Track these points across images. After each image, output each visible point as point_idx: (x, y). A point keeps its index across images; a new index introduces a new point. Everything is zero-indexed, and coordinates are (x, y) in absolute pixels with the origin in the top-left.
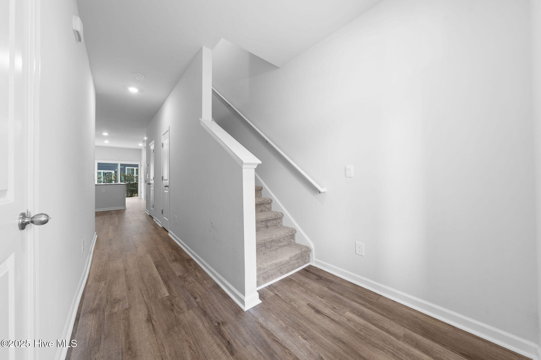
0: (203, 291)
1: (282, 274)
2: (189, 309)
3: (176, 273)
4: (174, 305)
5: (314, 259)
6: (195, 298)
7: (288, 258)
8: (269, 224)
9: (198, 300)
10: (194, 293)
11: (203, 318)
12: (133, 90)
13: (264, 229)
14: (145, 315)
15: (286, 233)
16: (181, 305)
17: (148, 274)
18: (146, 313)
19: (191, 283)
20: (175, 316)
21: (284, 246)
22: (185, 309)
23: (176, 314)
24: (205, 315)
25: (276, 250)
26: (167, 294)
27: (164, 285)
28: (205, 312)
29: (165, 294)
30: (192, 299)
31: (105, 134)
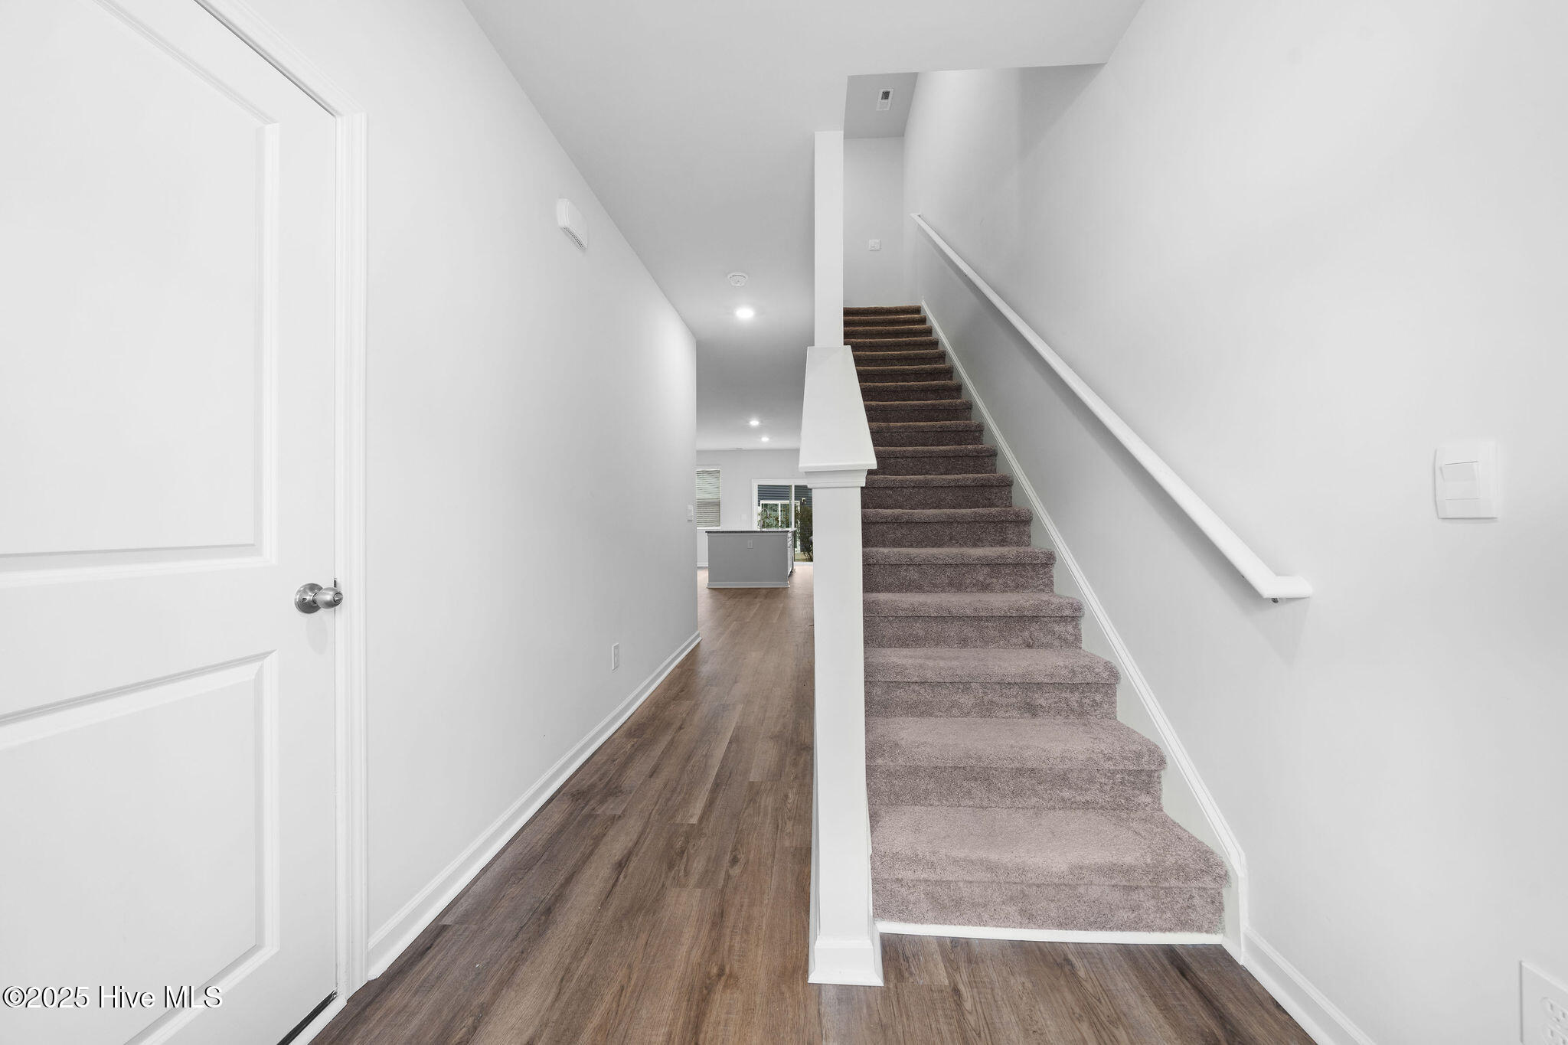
0: (765, 851)
1: (1029, 918)
2: (699, 885)
3: (753, 771)
4: (686, 854)
5: (1242, 929)
6: (734, 861)
7: (1064, 867)
8: (1042, 702)
9: (736, 871)
10: (741, 846)
11: (707, 927)
12: (745, 314)
13: (1015, 713)
14: (625, 849)
15: (1101, 756)
16: (695, 865)
17: (704, 753)
18: (630, 844)
19: (759, 813)
20: (663, 886)
21: (1087, 806)
22: (694, 879)
23: (668, 883)
24: (714, 925)
25: (1037, 810)
26: (694, 820)
27: (707, 793)
28: (722, 914)
29: (691, 817)
30: (728, 858)
31: (754, 423)
